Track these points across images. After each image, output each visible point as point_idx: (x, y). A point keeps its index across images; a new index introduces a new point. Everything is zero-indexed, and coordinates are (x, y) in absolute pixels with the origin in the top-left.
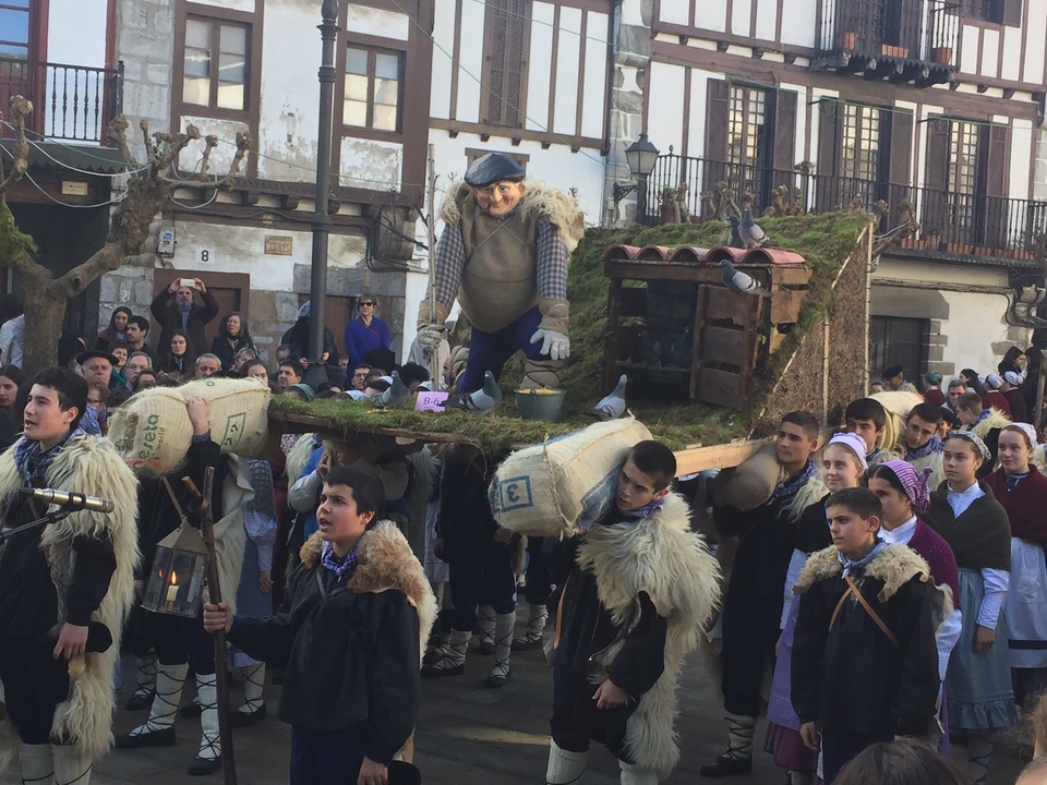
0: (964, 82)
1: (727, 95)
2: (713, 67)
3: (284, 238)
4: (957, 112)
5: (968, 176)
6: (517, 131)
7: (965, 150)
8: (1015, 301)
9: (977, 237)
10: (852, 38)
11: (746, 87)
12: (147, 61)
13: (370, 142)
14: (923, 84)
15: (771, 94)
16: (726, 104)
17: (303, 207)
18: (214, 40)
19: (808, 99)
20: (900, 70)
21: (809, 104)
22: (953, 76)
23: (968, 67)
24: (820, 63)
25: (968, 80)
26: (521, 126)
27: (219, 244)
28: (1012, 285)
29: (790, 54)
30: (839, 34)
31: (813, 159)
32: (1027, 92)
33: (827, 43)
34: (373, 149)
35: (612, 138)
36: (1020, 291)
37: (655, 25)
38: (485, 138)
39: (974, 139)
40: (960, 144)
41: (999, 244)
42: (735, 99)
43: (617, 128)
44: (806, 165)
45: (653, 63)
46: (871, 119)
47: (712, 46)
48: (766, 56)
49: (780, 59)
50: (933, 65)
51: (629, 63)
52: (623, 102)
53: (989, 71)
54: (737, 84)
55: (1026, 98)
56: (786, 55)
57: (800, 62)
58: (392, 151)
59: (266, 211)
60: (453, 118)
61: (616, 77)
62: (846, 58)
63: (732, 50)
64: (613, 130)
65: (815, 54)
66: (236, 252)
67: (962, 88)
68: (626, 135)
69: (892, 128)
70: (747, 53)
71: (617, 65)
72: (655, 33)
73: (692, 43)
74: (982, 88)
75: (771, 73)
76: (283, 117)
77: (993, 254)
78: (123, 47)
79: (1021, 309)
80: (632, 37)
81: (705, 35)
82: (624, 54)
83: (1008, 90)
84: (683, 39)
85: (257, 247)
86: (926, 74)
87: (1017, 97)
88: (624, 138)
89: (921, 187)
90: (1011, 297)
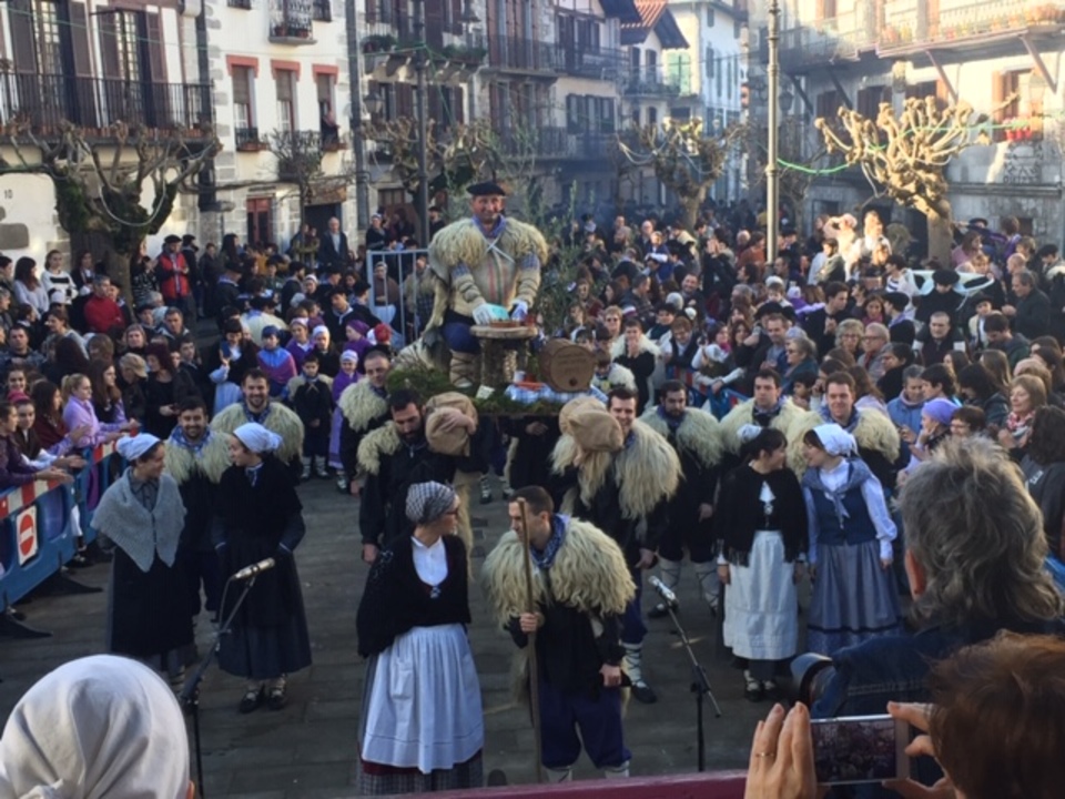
4: (119, 4)
5: (134, 63)
7: (129, 39)
31: (10, 57)
36: (185, 163)
39: (134, 27)
40: (124, 32)
46: (49, 13)
69: (69, 20)
79: (188, 181)
89: (100, 76)
90: (179, 169)
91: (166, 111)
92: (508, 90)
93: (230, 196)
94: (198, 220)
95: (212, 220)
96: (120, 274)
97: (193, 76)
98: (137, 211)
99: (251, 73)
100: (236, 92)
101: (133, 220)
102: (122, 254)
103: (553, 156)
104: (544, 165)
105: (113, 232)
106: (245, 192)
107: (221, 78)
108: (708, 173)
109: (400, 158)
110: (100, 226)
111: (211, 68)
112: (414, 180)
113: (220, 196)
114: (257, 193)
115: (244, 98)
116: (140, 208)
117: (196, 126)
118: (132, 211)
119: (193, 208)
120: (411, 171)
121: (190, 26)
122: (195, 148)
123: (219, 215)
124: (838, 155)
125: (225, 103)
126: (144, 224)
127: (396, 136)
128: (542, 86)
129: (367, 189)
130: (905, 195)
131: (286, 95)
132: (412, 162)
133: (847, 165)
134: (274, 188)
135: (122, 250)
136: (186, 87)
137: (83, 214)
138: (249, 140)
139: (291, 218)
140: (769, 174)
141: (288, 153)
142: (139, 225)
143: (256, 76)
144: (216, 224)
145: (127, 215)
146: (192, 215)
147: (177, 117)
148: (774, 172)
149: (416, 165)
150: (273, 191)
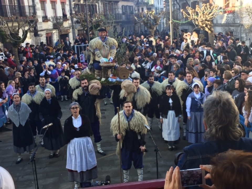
36: (30, 25)
41: (26, 16)
79: (31, 29)
89: (8, 4)
90: (29, 26)
91: (25, 13)
92: (107, 5)
93: (42, 33)
94: (34, 39)
95: (38, 39)
96: (15, 53)
97: (31, 4)
98: (19, 37)
99: (45, 2)
100: (42, 7)
101: (18, 40)
102: (15, 48)
103: (119, 20)
104: (117, 23)
105: (13, 43)
106: (45, 32)
107: (38, 4)
108: (156, 23)
109: (82, 22)
110: (9, 41)
111: (35, 2)
112: (86, 27)
113: (39, 33)
114: (48, 32)
115: (44, 9)
116: (19, 36)
117: (32, 16)
118: (17, 37)
119: (33, 36)
120: (85, 25)
122: (32, 21)
123: (39, 37)
124: (187, 18)
125: (39, 10)
126: (20, 40)
127: (81, 17)
128: (116, 4)
129: (75, 30)
130: (203, 27)
131: (54, 7)
132: (85, 23)
133: (189, 20)
134: (52, 30)
135: (15, 47)
136: (29, 6)
137: (5, 39)
138: (45, 19)
139: (57, 38)
140: (170, 23)
141: (55, 22)
142: (19, 41)
143: (46, 3)
144: (38, 40)
145: (16, 38)
146: (32, 38)
147: (28, 14)
148: (172, 23)
149: (86, 24)
150: (52, 31)
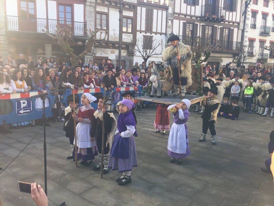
0: (226, 22)
1: (186, 25)
2: (184, 20)
3: (114, 51)
4: (225, 27)
5: (226, 38)
6: (151, 32)
7: (226, 33)
8: (234, 59)
9: (228, 48)
10: (208, 14)
11: (189, 23)
12: (90, 21)
13: (127, 34)
14: (219, 22)
15: (193, 24)
16: (186, 26)
17: (117, 45)
18: (101, 17)
19: (200, 25)
20: (215, 20)
21: (200, 26)
22: (224, 21)
23: (227, 19)
24: (202, 19)
25: (227, 21)
26: (152, 31)
27: (103, 52)
28: (233, 56)
29: (197, 17)
30: (205, 13)
31: (201, 36)
32: (237, 23)
33: (203, 15)
34: (128, 35)
35: (167, 33)
36: (235, 57)
37: (174, 13)
38: (146, 33)
39: (228, 32)
40: (225, 32)
41: (231, 49)
42: (187, 26)
43: (168, 31)
44: (199, 36)
45: (174, 20)
46: (210, 28)
47: (184, 16)
48: (193, 18)
49: (195, 18)
50: (221, 18)
51: (170, 20)
52: (169, 26)
53: (230, 20)
54: (188, 23)
55: (236, 24)
56: (196, 18)
57: (198, 19)
58: (131, 36)
59: (111, 46)
60: (141, 30)
61: (168, 22)
62: (206, 18)
63: (187, 17)
64: (167, 31)
65: (201, 17)
66: (106, 53)
67: (226, 23)
68: (169, 32)
69: (214, 30)
70: (189, 17)
71: (168, 20)
72: (174, 14)
73: (180, 16)
74: (229, 23)
75: (193, 21)
76: (113, 30)
77: (230, 51)
78: (86, 19)
79: (235, 61)
80: (170, 15)
81: (182, 14)
82: (169, 18)
83: (233, 23)
84: (179, 15)
85: (109, 52)
86: (220, 20)
87: (235, 24)
88: (169, 33)
90: (233, 58)
91: (232, 47)
97: (239, 40)
99: (254, 41)
100: (249, 45)
106: (248, 64)
107: (246, 42)
111: (244, 40)
113: (242, 64)
114: (251, 65)
115: (251, 46)
121: (240, 32)
122: (237, 55)
125: (246, 47)
131: (262, 46)
136: (237, 43)
138: (251, 55)
141: (260, 57)
143: (255, 42)
147: (234, 48)
150: (255, 65)
